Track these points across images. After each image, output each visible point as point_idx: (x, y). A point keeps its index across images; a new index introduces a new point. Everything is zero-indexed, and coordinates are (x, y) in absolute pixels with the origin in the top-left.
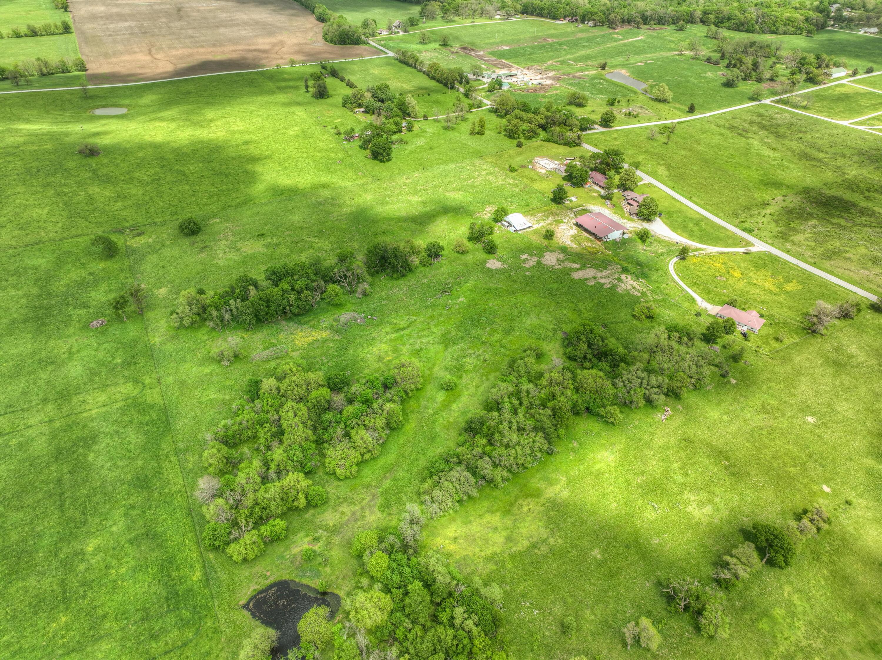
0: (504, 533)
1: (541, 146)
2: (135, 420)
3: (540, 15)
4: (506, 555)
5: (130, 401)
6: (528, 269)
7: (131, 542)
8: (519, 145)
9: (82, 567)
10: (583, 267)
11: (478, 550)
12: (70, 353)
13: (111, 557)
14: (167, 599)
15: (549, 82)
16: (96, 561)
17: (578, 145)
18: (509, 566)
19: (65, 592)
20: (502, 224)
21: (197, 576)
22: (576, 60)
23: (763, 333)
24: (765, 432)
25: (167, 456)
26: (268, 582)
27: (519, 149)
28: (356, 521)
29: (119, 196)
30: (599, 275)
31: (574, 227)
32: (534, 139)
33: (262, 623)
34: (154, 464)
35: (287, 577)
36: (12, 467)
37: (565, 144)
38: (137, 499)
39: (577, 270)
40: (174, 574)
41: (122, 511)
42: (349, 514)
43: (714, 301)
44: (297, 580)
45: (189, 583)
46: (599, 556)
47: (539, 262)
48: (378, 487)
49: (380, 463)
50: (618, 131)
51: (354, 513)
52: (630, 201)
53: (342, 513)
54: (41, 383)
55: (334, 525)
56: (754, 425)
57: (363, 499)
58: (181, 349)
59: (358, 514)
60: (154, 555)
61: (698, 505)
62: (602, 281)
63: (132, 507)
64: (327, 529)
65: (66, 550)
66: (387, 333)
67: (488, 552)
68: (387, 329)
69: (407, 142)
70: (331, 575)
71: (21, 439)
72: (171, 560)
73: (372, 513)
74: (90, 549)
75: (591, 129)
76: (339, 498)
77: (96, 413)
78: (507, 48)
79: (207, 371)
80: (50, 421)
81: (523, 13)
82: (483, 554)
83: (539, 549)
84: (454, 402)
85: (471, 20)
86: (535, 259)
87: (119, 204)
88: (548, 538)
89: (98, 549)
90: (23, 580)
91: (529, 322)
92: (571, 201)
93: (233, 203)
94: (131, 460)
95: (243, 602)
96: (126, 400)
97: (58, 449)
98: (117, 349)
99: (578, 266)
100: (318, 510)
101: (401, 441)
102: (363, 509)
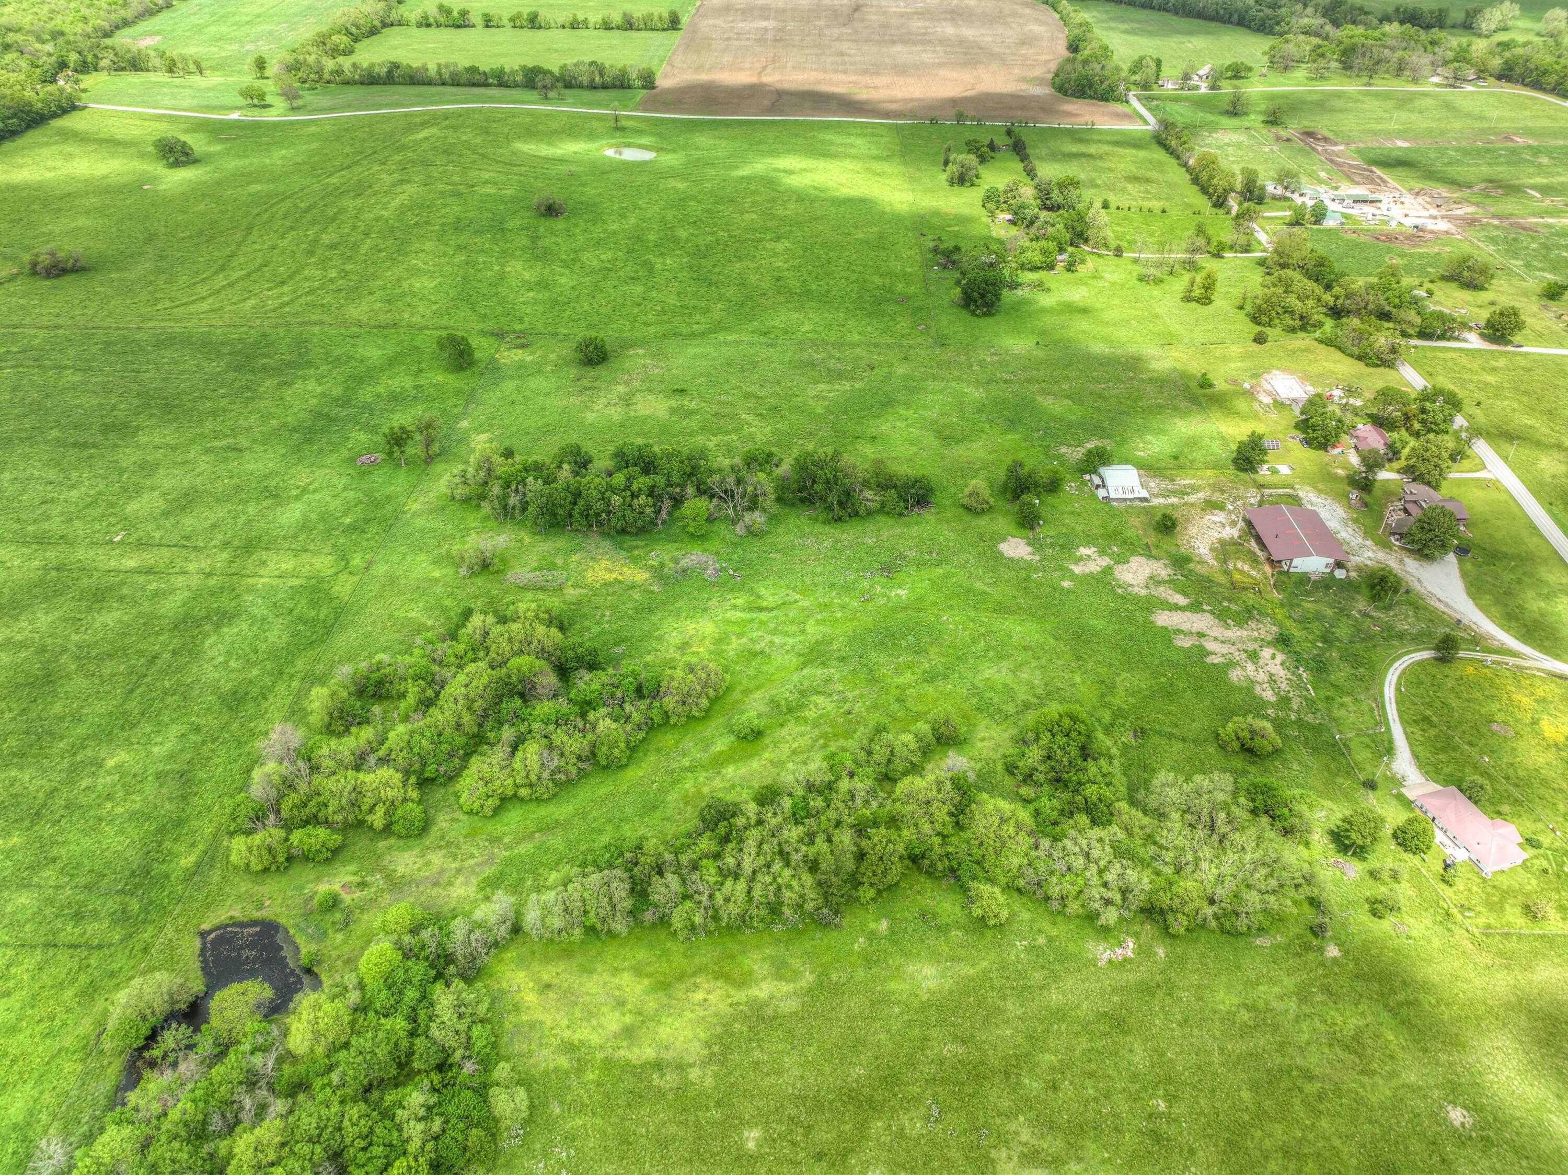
0: (628, 1019)
1: (1307, 350)
2: (296, 612)
3: (1537, 85)
4: (599, 1056)
5: (313, 582)
6: (1073, 577)
7: (158, 776)
8: (1260, 339)
9: (85, 783)
10: (1195, 607)
11: (565, 1022)
12: (304, 490)
13: (123, 786)
14: (133, 873)
15: (1443, 226)
16: (104, 781)
17: (1388, 364)
18: (591, 1076)
19: (44, 805)
20: (1091, 480)
21: (188, 861)
22: (1545, 190)
23: (1504, 882)
24: (1311, 1088)
25: (292, 676)
26: (258, 915)
27: (1256, 347)
28: (436, 884)
29: (538, 284)
30: (1217, 632)
31: (1241, 524)
32: (1301, 334)
33: (203, 969)
34: (268, 681)
35: (282, 921)
36: (125, 618)
37: (1359, 358)
38: (209, 722)
39: (1176, 608)
40: (167, 844)
41: (184, 729)
42: (435, 869)
43: (1437, 771)
44: (292, 932)
45: (173, 865)
46: (751, 1145)
47: (1107, 571)
48: (508, 847)
49: (543, 811)
51: (442, 871)
52: (1411, 506)
53: (428, 863)
54: (242, 519)
55: (403, 877)
56: (1299, 1060)
57: (472, 856)
58: (431, 531)
59: (447, 875)
60: (168, 806)
61: (1023, 1156)
62: (1210, 646)
63: (197, 729)
64: (388, 876)
65: (89, 752)
66: (735, 607)
67: (577, 1036)
68: (739, 602)
70: (335, 948)
71: (163, 586)
72: (179, 823)
73: (466, 883)
74: (111, 763)
75: (1457, 339)
76: (442, 838)
77: (264, 585)
78: (1406, 145)
79: (437, 574)
80: (209, 575)
81: (1499, 77)
82: (567, 1034)
83: (661, 1077)
84: (735, 762)
85: (1366, 79)
86: (1105, 561)
87: (531, 294)
88: (691, 1066)
89: (118, 768)
90: (21, 769)
91: (987, 673)
92: (1275, 472)
93: (685, 330)
94: (250, 664)
95: (205, 926)
96: (310, 578)
97: (186, 614)
98: (361, 502)
99: (1181, 600)
100: (402, 842)
101: (602, 791)
102: (458, 871)
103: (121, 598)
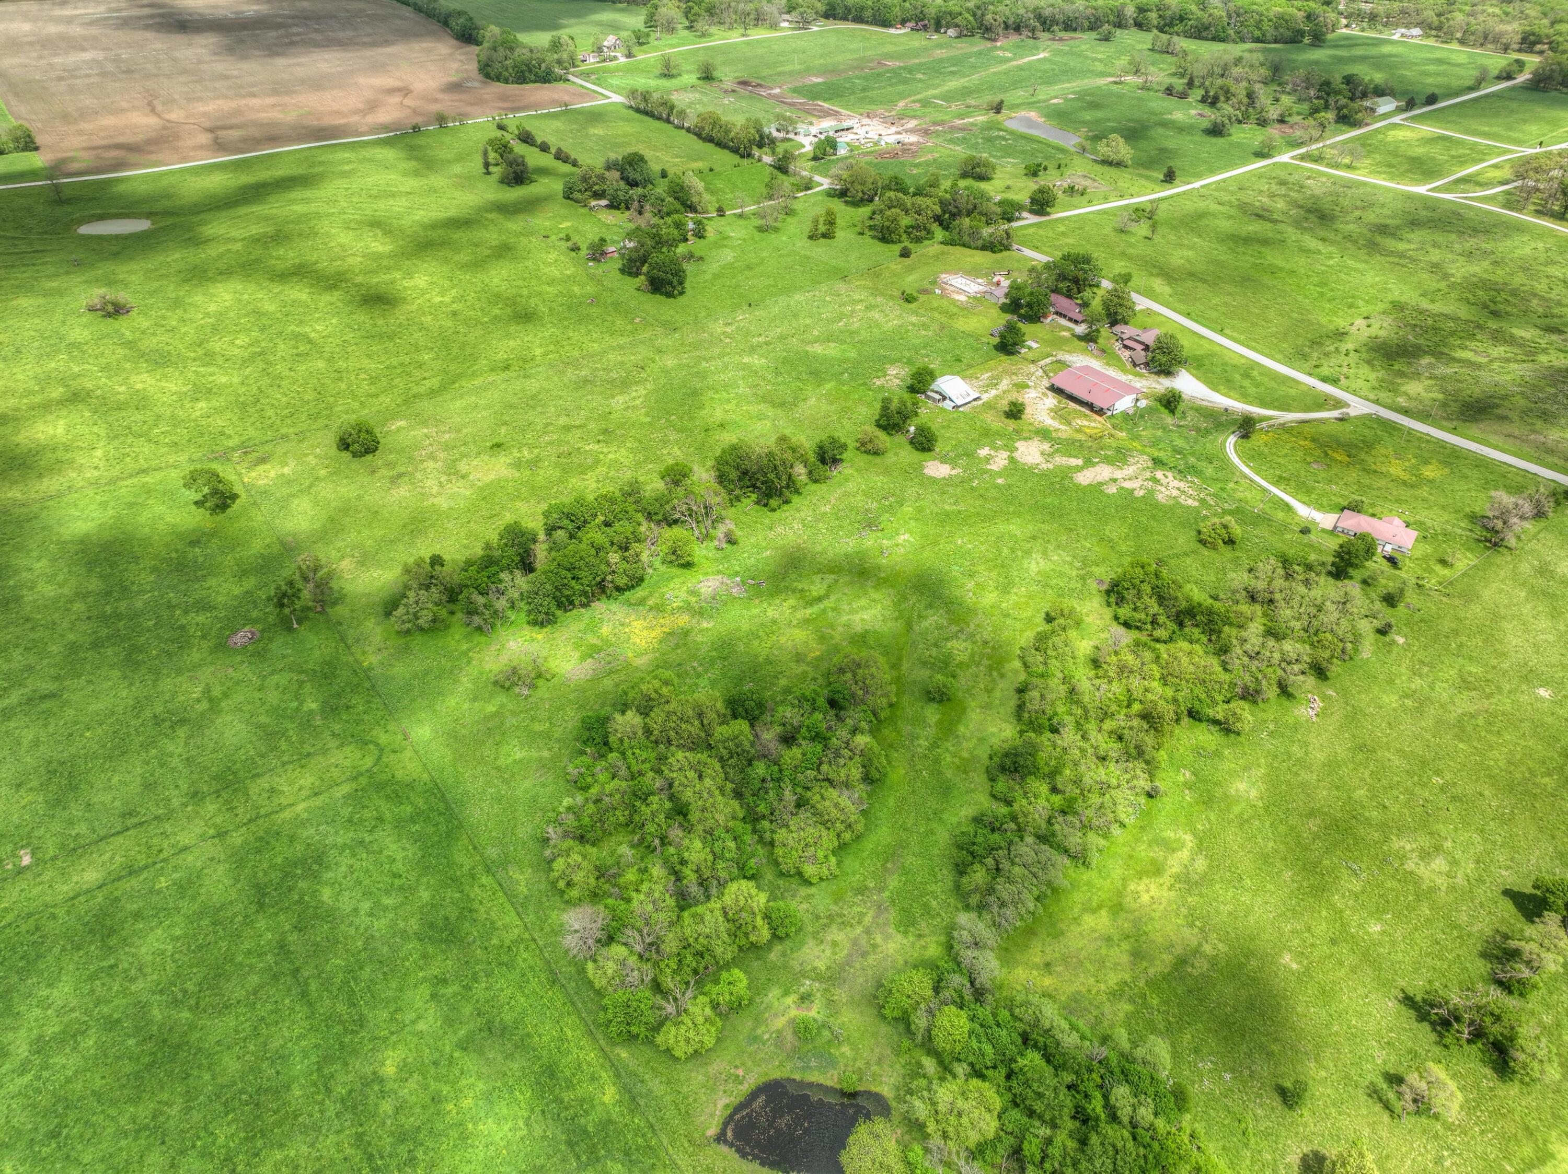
0: (1125, 946)
1: (943, 253)
2: (388, 816)
3: (859, 19)
4: (1142, 984)
5: (363, 781)
6: (999, 474)
7: (463, 1046)
8: (905, 254)
9: (387, 1107)
10: (1088, 463)
11: (1092, 981)
12: (211, 700)
13: (437, 1079)
14: (570, 1144)
15: (913, 138)
16: (410, 1091)
17: (1007, 248)
18: (1155, 1002)
19: (371, 1157)
20: (928, 397)
21: (609, 1095)
22: (948, 97)
23: (1418, 554)
24: (1481, 721)
25: (472, 876)
26: (746, 1088)
27: (907, 261)
28: (864, 955)
29: (196, 389)
30: (1119, 474)
31: (1050, 393)
32: (926, 242)
33: (763, 1164)
34: (452, 894)
35: (777, 1074)
36: (178, 932)
37: (983, 248)
38: (444, 965)
39: (1079, 469)
40: (567, 1096)
41: (425, 990)
42: (847, 945)
43: (1322, 505)
44: (797, 1077)
45: (599, 1109)
46: (1294, 966)
47: (1012, 460)
48: (881, 890)
49: (869, 844)
50: (1062, 220)
51: (855, 942)
52: (1127, 343)
53: (835, 944)
54: (175, 762)
55: (828, 968)
56: (1460, 711)
57: (863, 915)
58: (427, 673)
59: (864, 942)
60: (516, 1066)
61: (1422, 858)
62: (1128, 485)
63: (442, 981)
64: (819, 977)
65: (341, 1078)
66: (794, 608)
67: (1111, 983)
68: (792, 602)
69: (701, 259)
70: (855, 1060)
71: (176, 876)
72: (551, 1071)
73: (887, 937)
74: (389, 1070)
75: (1018, 219)
76: (818, 917)
77: (306, 810)
78: (820, 80)
79: (491, 708)
80: (221, 835)
81: (827, 16)
82: (1103, 987)
83: (1193, 966)
84: (959, 722)
85: (742, 31)
86: (1004, 454)
87: (202, 404)
88: (1200, 945)
89: (405, 1069)
90: (281, 1146)
91: (1034, 567)
92: (1030, 348)
93: (422, 389)
94: (407, 891)
95: (713, 1131)
96: (355, 779)
97: (257, 886)
98: (301, 684)
99: (1080, 462)
100: (789, 943)
101: (891, 802)
102: (867, 931)
103: (137, 916)
